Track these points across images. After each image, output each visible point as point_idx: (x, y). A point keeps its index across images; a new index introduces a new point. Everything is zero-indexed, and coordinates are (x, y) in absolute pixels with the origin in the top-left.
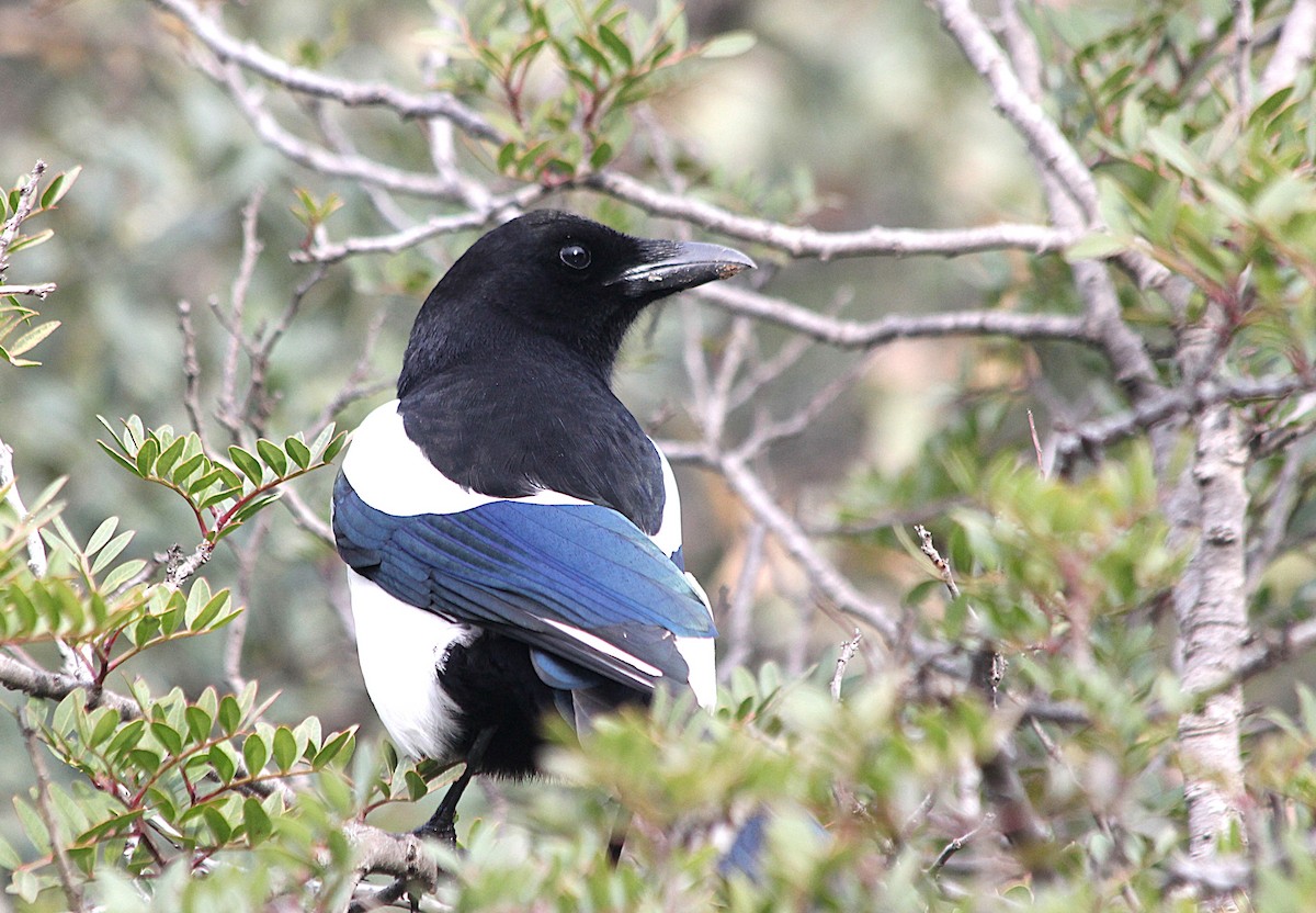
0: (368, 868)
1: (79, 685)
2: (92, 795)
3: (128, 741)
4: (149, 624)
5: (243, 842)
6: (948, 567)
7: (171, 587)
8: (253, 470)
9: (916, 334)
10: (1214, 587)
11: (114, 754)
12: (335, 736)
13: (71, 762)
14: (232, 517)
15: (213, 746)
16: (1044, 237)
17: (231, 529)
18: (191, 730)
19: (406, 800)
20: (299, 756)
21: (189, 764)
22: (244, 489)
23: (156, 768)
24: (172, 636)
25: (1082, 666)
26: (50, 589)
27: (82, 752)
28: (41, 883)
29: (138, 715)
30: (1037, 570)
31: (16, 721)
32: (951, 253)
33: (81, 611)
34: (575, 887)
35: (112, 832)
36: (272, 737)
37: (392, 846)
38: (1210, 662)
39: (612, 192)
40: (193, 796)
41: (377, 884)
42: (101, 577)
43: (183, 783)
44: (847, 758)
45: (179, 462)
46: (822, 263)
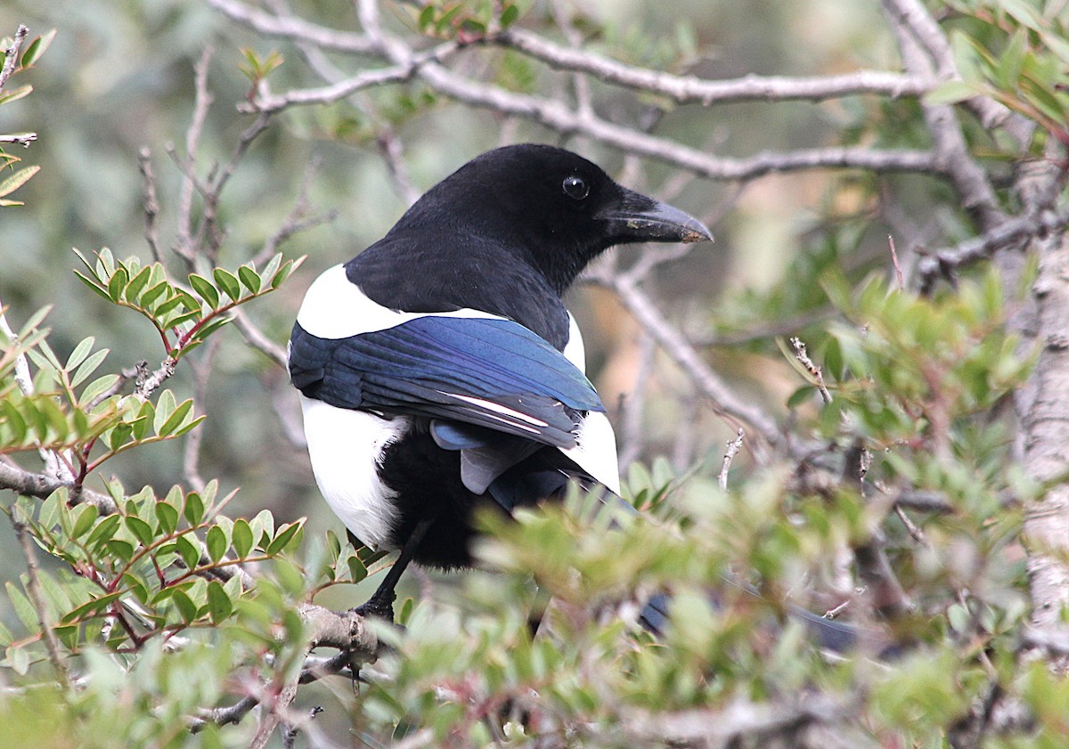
0: (316, 642)
1: (62, 484)
2: (74, 581)
3: (105, 534)
4: (122, 431)
5: (207, 620)
6: (820, 373)
7: (141, 398)
8: (210, 295)
9: (787, 169)
10: (1051, 387)
11: (93, 545)
12: (285, 527)
13: (55, 551)
14: (193, 336)
15: (180, 536)
16: (898, 83)
17: (191, 347)
18: (161, 522)
19: (349, 582)
20: (255, 546)
21: (160, 552)
22: (203, 312)
23: (130, 557)
24: (143, 441)
25: (943, 460)
26: (38, 404)
27: (65, 543)
28: (31, 657)
29: (114, 510)
30: (903, 377)
31: (8, 517)
32: (817, 98)
33: (65, 423)
34: (499, 657)
35: (92, 613)
36: (232, 529)
37: (337, 622)
38: (1048, 453)
39: (519, 47)
40: (163, 580)
41: (323, 656)
42: (79, 391)
43: (154, 569)
44: (741, 543)
45: (146, 289)
46: (704, 108)
